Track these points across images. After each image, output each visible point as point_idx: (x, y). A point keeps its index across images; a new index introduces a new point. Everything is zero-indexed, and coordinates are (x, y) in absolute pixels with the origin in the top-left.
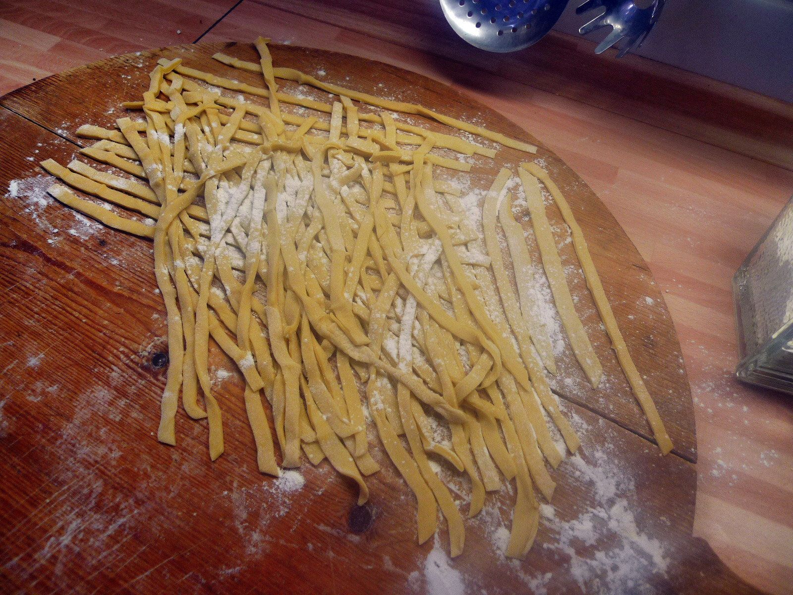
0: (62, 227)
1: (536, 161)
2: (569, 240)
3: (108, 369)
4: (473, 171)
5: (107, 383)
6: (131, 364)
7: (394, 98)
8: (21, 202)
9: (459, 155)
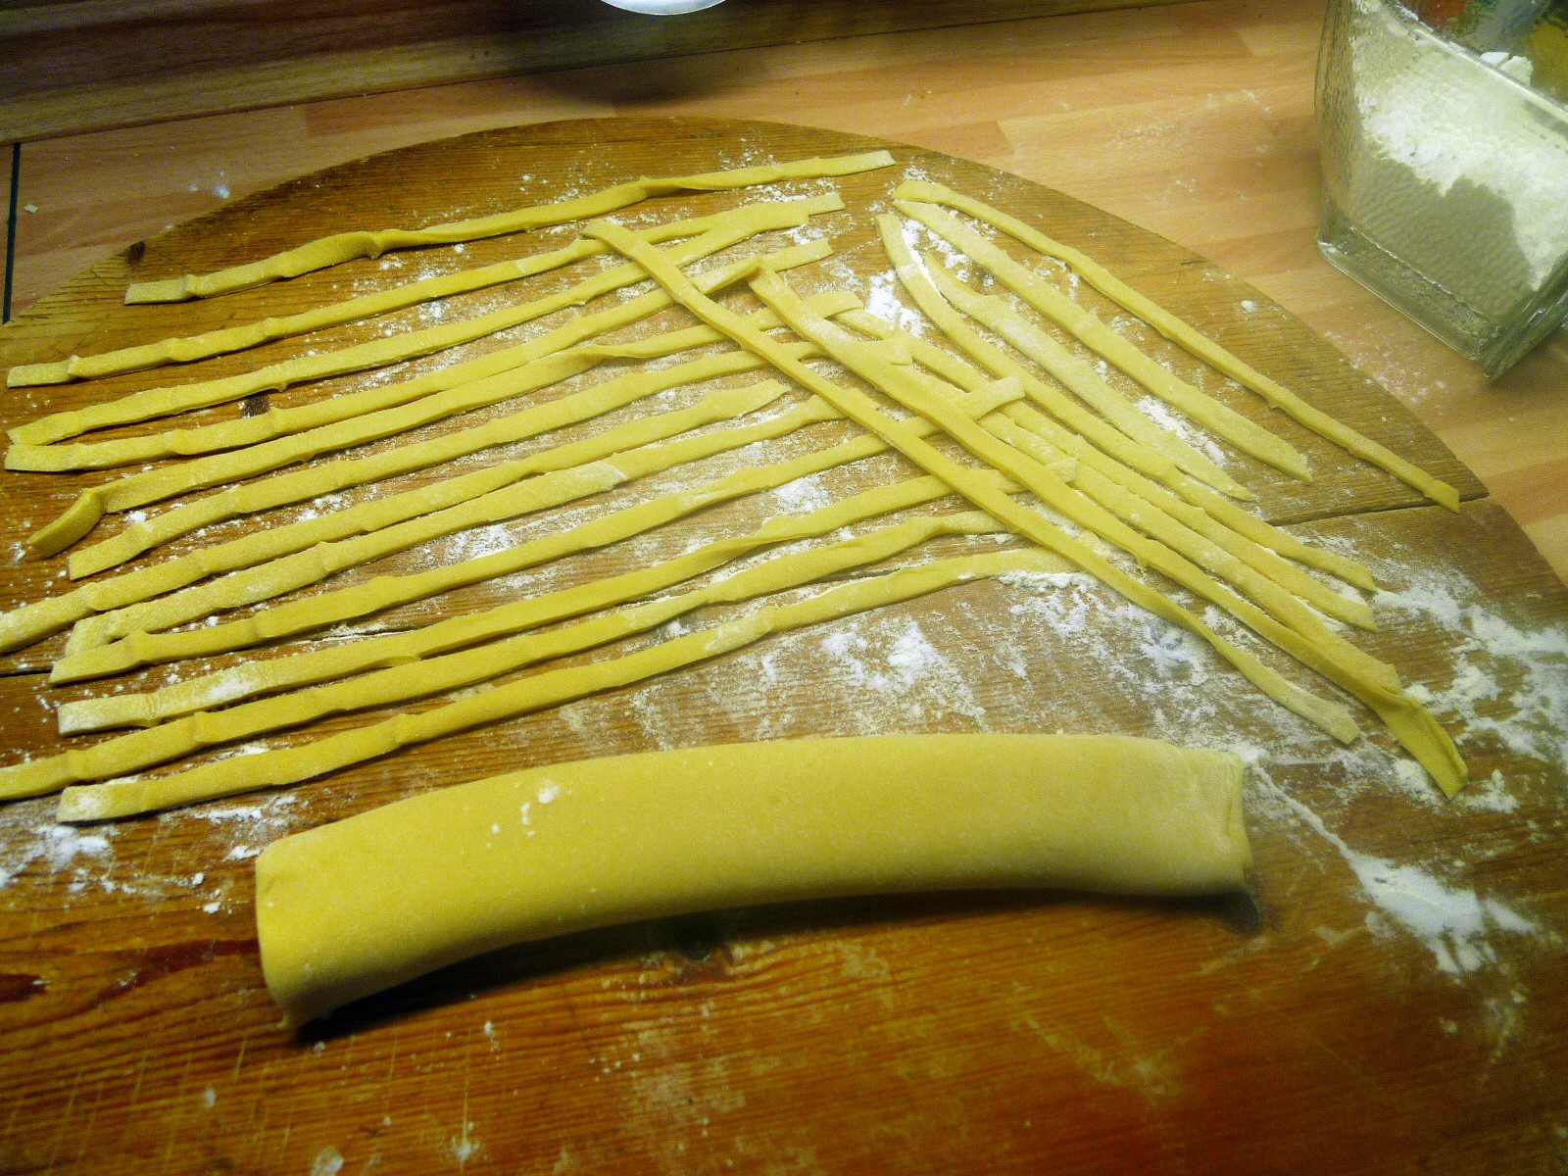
1: (907, 176)
2: (1074, 279)
4: (839, 246)
7: (576, 191)
9: (789, 233)
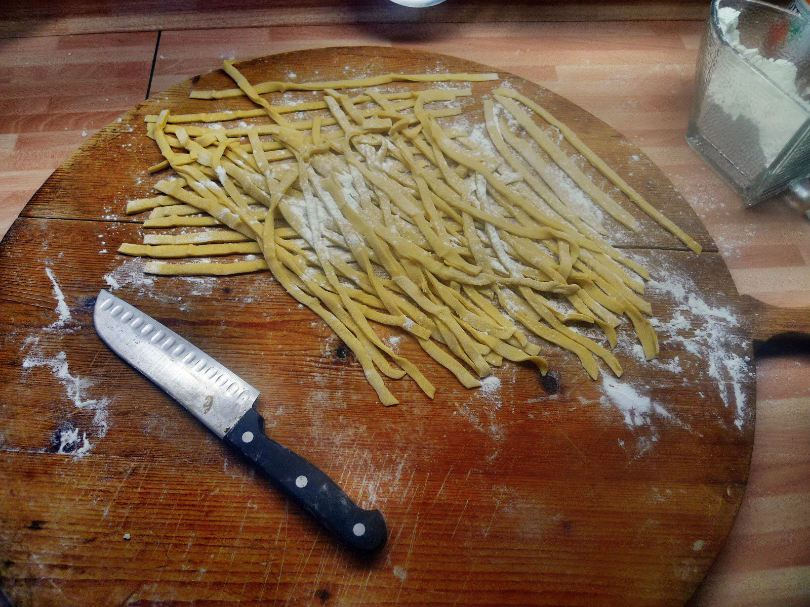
0: (182, 293)
1: (502, 85)
2: (561, 137)
3: (309, 377)
4: (465, 111)
5: (317, 387)
6: (324, 366)
7: (365, 75)
8: (128, 290)
9: (446, 103)
